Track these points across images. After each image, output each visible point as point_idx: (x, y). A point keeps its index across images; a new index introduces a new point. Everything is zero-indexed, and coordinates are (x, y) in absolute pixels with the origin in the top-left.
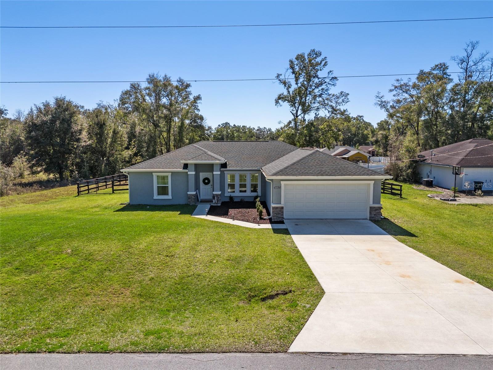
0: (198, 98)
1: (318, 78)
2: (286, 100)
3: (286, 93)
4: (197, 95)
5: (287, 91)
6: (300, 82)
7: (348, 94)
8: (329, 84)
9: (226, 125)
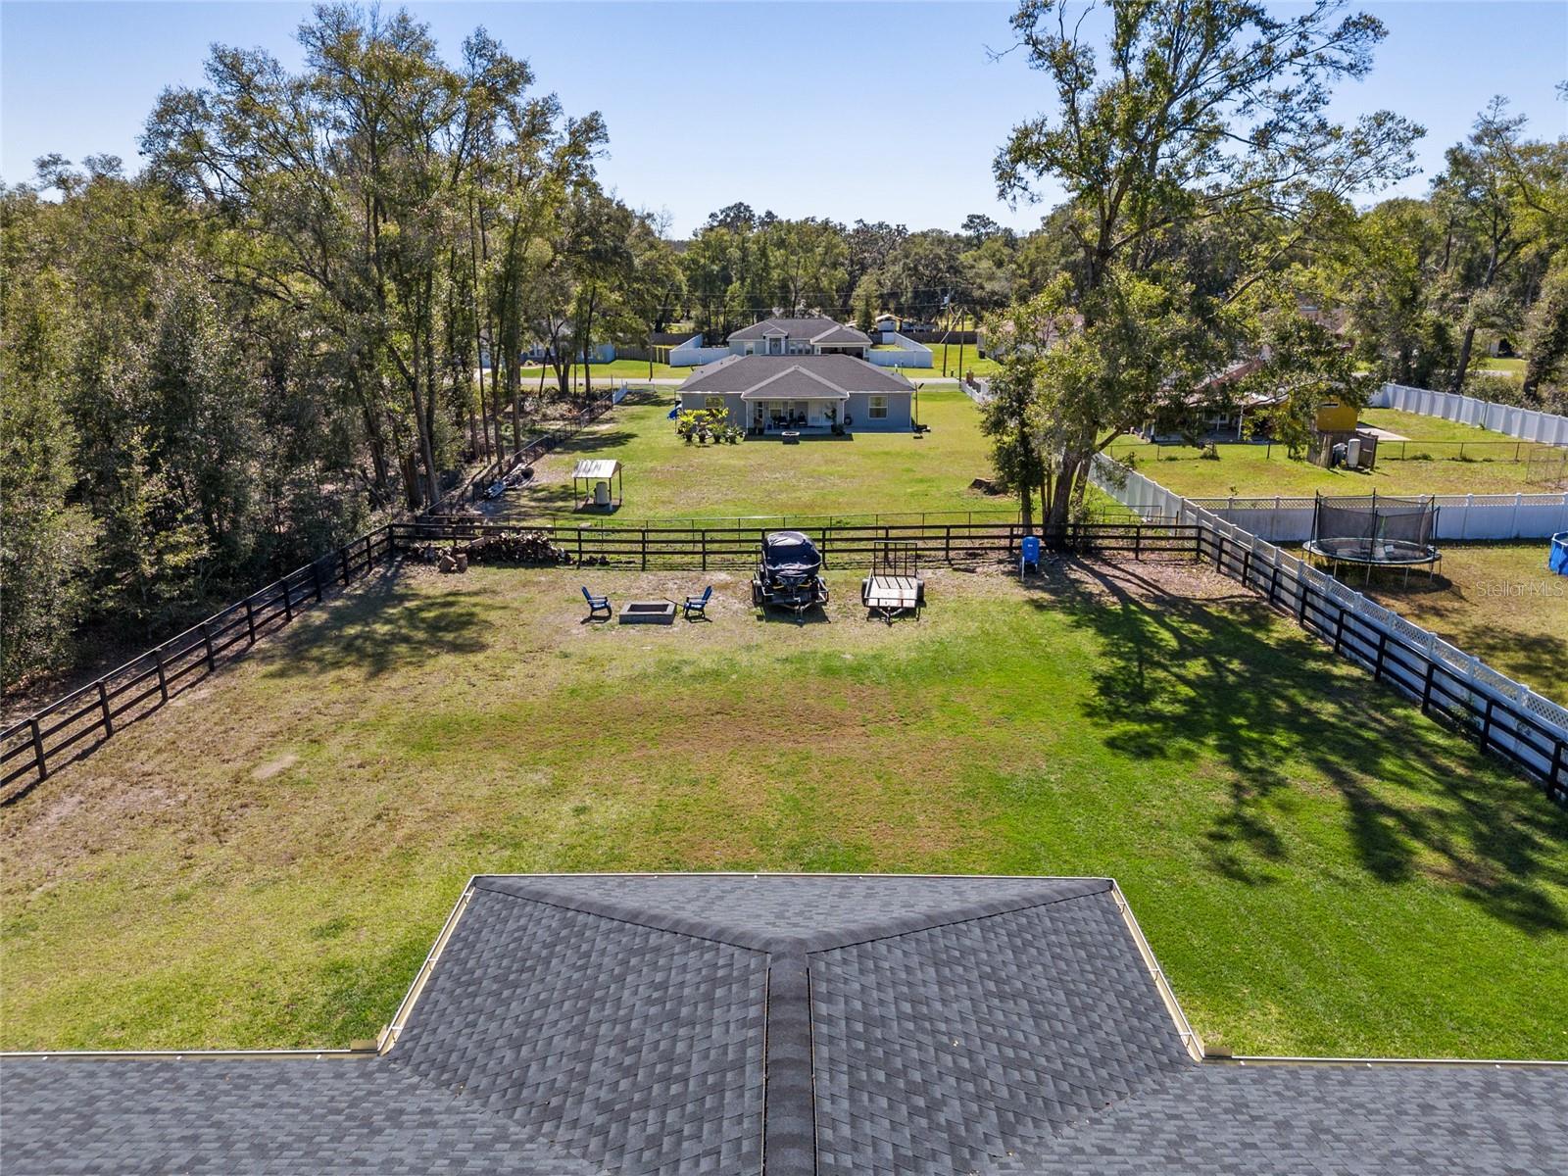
0: (590, 129)
1: (1259, 22)
2: (1053, 162)
3: (1056, 123)
4: (586, 115)
5: (1065, 107)
6: (1139, 53)
7: (1419, 132)
8: (1322, 60)
9: (738, 217)
